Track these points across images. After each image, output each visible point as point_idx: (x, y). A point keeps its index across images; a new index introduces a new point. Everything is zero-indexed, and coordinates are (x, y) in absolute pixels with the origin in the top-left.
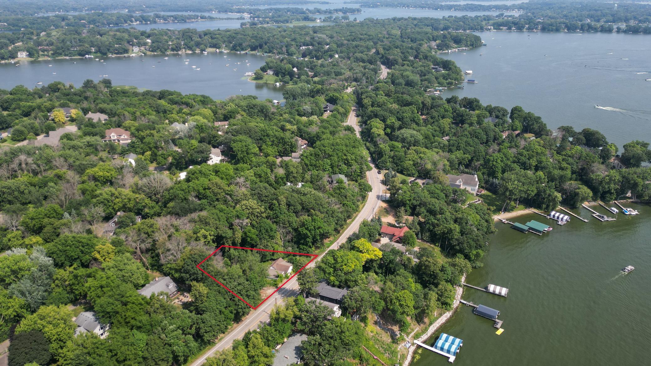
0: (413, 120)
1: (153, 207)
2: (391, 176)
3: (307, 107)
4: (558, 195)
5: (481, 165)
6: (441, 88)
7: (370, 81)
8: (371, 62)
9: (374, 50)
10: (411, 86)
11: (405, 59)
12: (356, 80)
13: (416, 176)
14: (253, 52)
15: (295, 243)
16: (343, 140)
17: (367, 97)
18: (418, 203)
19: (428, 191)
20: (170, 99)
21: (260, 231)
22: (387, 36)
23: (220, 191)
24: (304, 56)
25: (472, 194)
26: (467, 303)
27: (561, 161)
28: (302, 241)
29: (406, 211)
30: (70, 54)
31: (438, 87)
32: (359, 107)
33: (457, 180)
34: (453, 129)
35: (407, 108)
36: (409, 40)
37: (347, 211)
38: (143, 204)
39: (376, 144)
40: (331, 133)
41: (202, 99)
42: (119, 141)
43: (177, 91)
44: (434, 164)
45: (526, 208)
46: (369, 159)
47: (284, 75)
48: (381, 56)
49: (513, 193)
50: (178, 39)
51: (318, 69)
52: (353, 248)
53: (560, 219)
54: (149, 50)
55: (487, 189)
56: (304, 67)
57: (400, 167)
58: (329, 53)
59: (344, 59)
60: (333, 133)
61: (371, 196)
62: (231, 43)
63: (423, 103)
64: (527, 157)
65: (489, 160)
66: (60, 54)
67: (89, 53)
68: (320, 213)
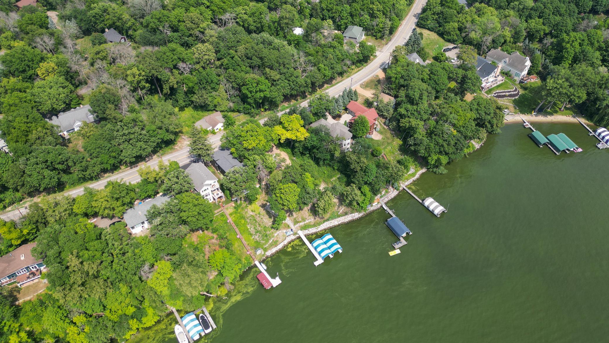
13: (458, 43)
15: (241, 100)
21: (201, 80)
25: (514, 81)
26: (388, 210)
33: (504, 58)
45: (573, 115)
55: (541, 77)
57: (441, 29)
61: (378, 61)
68: (278, 73)
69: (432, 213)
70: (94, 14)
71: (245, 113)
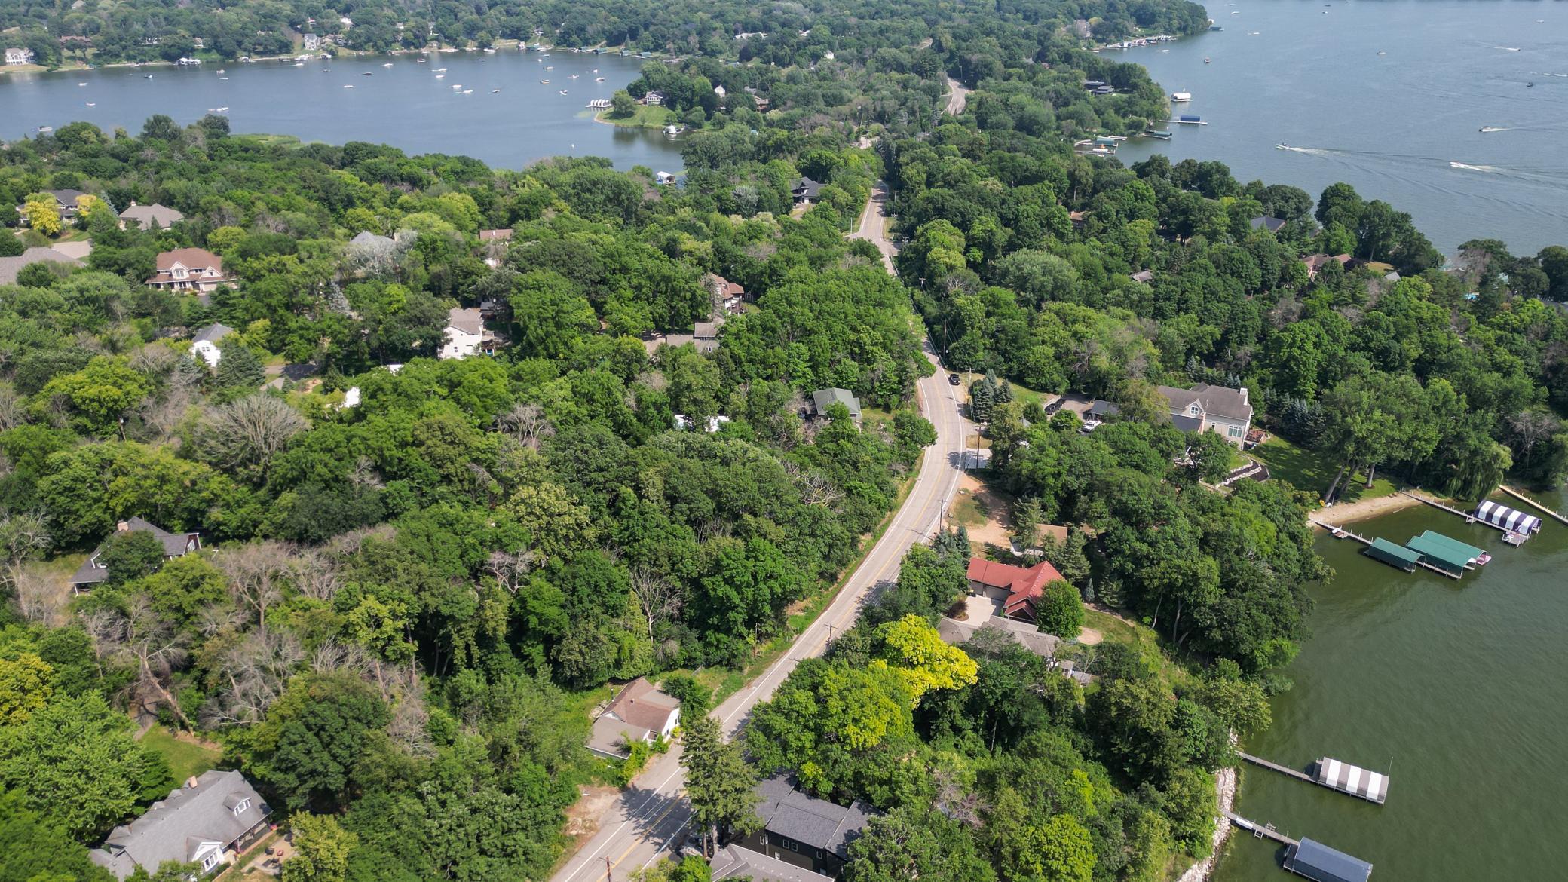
0: (1047, 224)
1: (240, 504)
2: (991, 394)
3: (747, 189)
4: (1503, 453)
5: (1255, 356)
6: (1110, 138)
7: (921, 118)
8: (920, 70)
9: (927, 43)
10: (1030, 132)
11: (1011, 61)
12: (881, 117)
13: (1062, 390)
14: (614, 49)
15: (690, 627)
16: (846, 283)
17: (913, 160)
18: (1084, 483)
19: (1113, 443)
20: (368, 169)
21: (574, 590)
22: (963, 7)
23: (452, 451)
24: (745, 56)
25: (1233, 445)
26: (1258, 828)
27: (1492, 343)
28: (714, 620)
29: (1044, 507)
30: (141, 56)
31: (1103, 135)
32: (892, 188)
33: (1188, 402)
34: (1161, 249)
35: (1027, 190)
36: (1020, 15)
37: (861, 514)
38: (205, 494)
39: (941, 295)
40: (812, 262)
41: (459, 166)
42: (195, 285)
43: (390, 145)
44: (1119, 353)
45: (1398, 489)
46: (924, 339)
47: (690, 104)
48: (947, 55)
49: (1368, 448)
50: (422, 15)
51: (781, 88)
52: (879, 649)
53: (1509, 525)
54: (346, 46)
55: (1273, 430)
56: (744, 84)
57: (1015, 365)
58: (812, 48)
59: (850, 62)
60: (817, 263)
61: (934, 457)
62: (556, 25)
63: (1071, 175)
64: (1393, 332)
65: (1279, 342)
66: (116, 56)
67: (189, 51)
68: (772, 523)
69: (1359, 799)
70: (68, 483)
71: (708, 665)
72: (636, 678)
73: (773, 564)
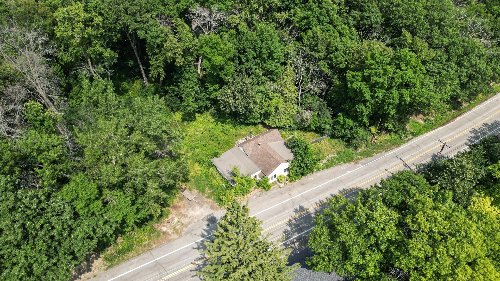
68: (426, 44)
71: (333, 136)
72: (274, 128)
73: (412, 75)
